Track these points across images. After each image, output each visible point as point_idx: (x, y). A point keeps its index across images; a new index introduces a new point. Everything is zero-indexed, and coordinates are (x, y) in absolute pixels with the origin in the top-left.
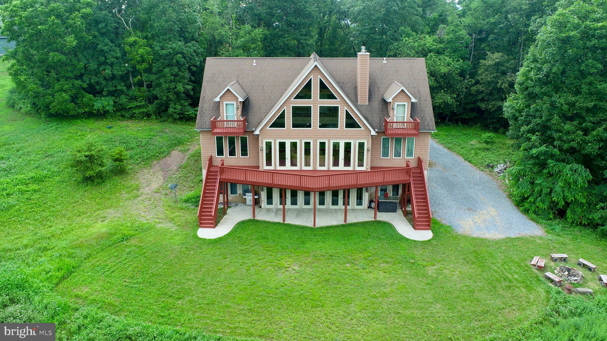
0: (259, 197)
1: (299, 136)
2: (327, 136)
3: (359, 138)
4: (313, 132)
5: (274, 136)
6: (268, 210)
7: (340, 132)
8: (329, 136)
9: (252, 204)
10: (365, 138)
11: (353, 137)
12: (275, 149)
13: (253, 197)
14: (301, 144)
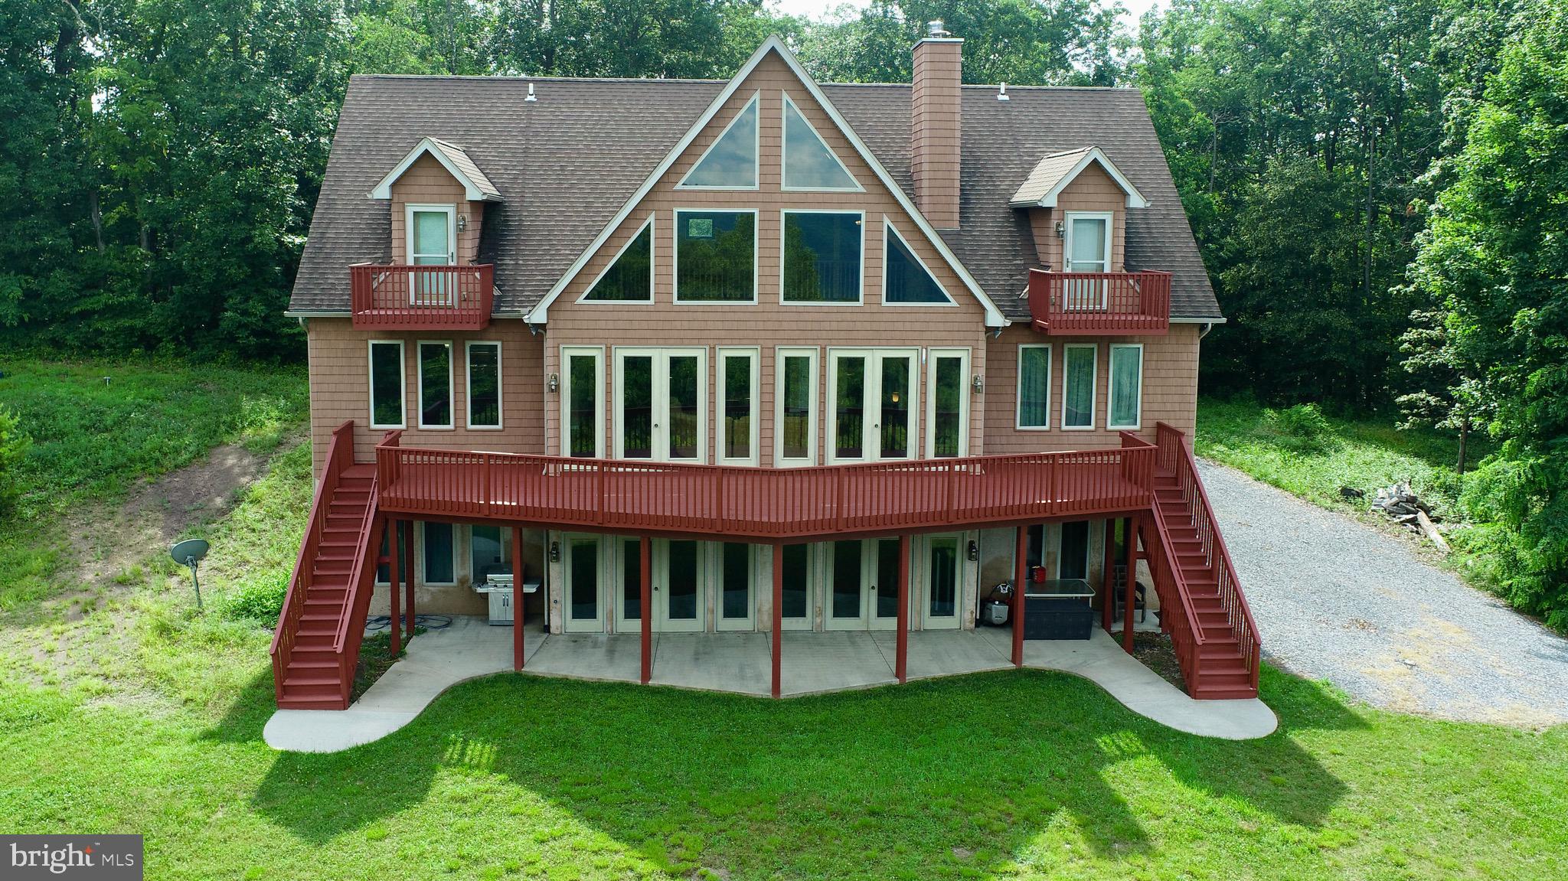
0: (540, 590)
1: (706, 334)
2: (814, 334)
3: (940, 342)
4: (759, 316)
5: (607, 334)
6: (578, 641)
7: (867, 317)
8: (824, 334)
9: (511, 617)
10: (962, 342)
11: (916, 335)
12: (609, 385)
13: (518, 590)
14: (712, 368)
